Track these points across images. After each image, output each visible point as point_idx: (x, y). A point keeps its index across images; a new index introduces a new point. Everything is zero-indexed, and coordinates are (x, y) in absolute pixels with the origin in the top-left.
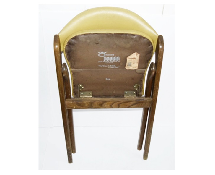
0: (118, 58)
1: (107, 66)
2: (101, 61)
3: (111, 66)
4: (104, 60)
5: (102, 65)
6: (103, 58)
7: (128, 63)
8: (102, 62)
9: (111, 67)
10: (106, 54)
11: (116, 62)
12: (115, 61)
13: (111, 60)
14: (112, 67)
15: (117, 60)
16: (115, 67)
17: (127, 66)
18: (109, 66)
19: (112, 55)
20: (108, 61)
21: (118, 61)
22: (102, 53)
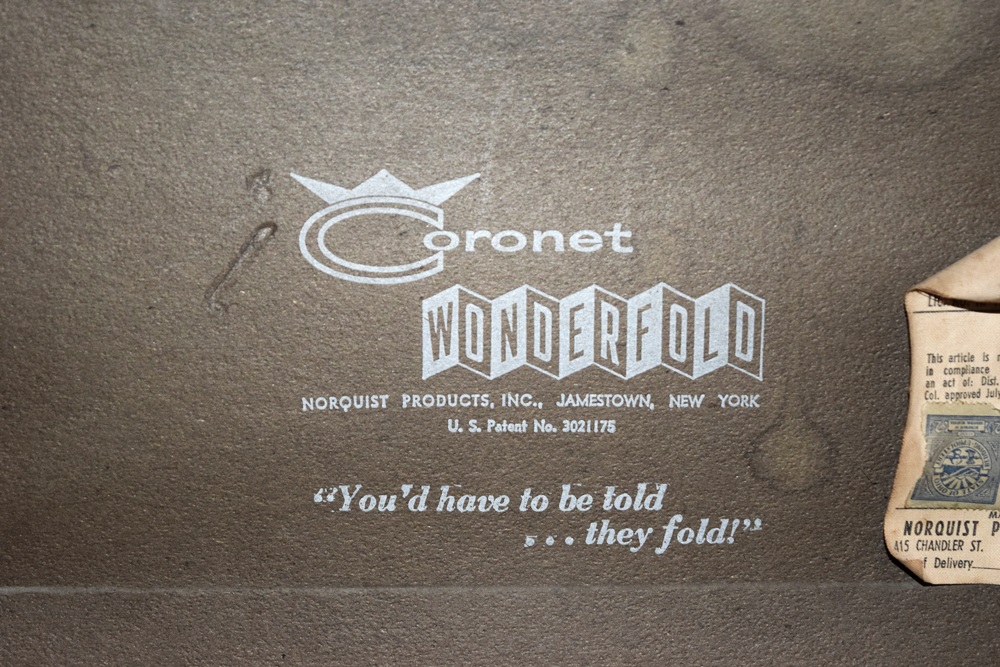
0: (716, 300)
1: (500, 503)
2: (374, 389)
3: (571, 501)
4: (430, 368)
5: (389, 486)
6: (408, 300)
7: (933, 420)
8: (378, 401)
9: (576, 523)
10: (458, 215)
11: (679, 402)
12: (657, 382)
13: (567, 368)
14: (601, 534)
15: (701, 369)
16: (651, 520)
17: (923, 493)
18: (533, 502)
19: (584, 241)
20: (516, 380)
21: (719, 380)
22: (383, 187)
